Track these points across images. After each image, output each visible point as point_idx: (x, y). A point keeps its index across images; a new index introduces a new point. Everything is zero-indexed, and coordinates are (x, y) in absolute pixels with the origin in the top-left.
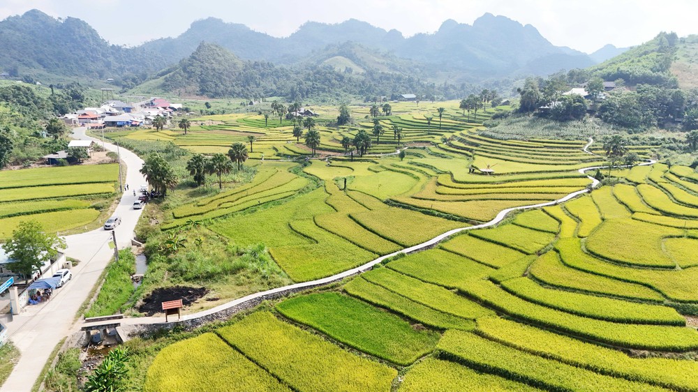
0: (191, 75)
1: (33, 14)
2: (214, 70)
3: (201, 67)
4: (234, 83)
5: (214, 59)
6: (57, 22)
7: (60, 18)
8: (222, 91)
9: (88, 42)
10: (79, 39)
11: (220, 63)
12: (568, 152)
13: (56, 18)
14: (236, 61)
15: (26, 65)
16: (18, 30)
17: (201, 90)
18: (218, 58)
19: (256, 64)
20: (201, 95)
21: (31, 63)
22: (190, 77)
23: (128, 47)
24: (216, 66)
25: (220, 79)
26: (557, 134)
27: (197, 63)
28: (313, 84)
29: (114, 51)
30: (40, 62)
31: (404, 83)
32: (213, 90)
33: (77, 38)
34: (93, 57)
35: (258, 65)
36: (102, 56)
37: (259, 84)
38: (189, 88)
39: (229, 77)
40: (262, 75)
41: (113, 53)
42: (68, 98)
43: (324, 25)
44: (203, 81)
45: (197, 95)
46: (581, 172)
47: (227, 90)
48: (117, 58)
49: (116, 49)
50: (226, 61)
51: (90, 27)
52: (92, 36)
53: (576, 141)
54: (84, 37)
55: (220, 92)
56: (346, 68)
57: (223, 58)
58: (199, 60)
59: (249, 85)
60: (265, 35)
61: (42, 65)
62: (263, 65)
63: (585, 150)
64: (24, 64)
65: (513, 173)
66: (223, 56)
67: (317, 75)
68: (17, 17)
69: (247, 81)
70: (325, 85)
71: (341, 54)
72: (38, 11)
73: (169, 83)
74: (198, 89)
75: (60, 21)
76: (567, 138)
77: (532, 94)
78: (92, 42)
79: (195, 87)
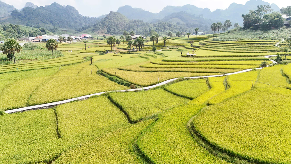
0: (104, 25)
1: (54, 4)
2: (115, 23)
3: (109, 21)
4: (123, 29)
5: (116, 18)
6: (63, 7)
7: (64, 6)
8: (117, 32)
9: (74, 15)
10: (70, 14)
11: (118, 20)
12: (262, 46)
13: (63, 6)
14: (126, 19)
15: (44, 23)
16: (45, 10)
17: (108, 32)
18: (117, 18)
19: (135, 21)
20: (108, 34)
21: (46, 22)
22: (104, 26)
23: (89, 17)
24: (116, 21)
25: (117, 27)
26: (259, 37)
27: (107, 20)
28: (157, 28)
29: (84, 19)
30: (51, 22)
31: (203, 28)
32: (113, 32)
33: (69, 14)
34: (75, 21)
35: (136, 21)
36: (79, 20)
37: (135, 30)
38: (103, 31)
39: (122, 26)
40: (138, 26)
41: (83, 20)
42: (39, 32)
43: (174, 7)
44: (109, 28)
45: (106, 34)
46: (267, 57)
47: (119, 32)
48: (85, 22)
49: (85, 18)
50: (121, 19)
51: (75, 9)
52: (76, 13)
53: (271, 41)
54: (73, 13)
55: (116, 32)
56: (177, 22)
57: (120, 18)
58: (109, 19)
59: (130, 30)
60: (148, 12)
61: (52, 23)
62: (138, 21)
63: (276, 45)
64: (43, 22)
65: (210, 56)
66: (120, 17)
67: (160, 24)
68: (48, 6)
69: (129, 28)
70: (162, 28)
71: (176, 17)
72: (56, 3)
73: (95, 29)
74: (107, 31)
75: (64, 7)
76: (265, 39)
77: (249, 17)
78: (75, 15)
79: (105, 30)
